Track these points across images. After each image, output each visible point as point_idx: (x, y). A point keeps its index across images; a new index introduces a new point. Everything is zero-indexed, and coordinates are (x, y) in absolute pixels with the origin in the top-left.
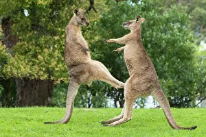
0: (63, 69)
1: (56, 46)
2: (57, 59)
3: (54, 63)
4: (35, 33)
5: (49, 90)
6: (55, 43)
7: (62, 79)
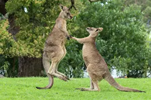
4: (32, 24)
6: (46, 32)
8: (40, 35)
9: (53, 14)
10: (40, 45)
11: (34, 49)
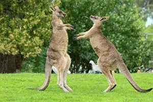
0: (31, 45)
1: (24, 27)
2: (25, 37)
3: (23, 40)
4: (7, 16)
5: (16, 63)
6: (23, 25)
7: (30, 53)
8: (16, 28)
9: (31, 5)
10: (16, 40)
11: (10, 45)
